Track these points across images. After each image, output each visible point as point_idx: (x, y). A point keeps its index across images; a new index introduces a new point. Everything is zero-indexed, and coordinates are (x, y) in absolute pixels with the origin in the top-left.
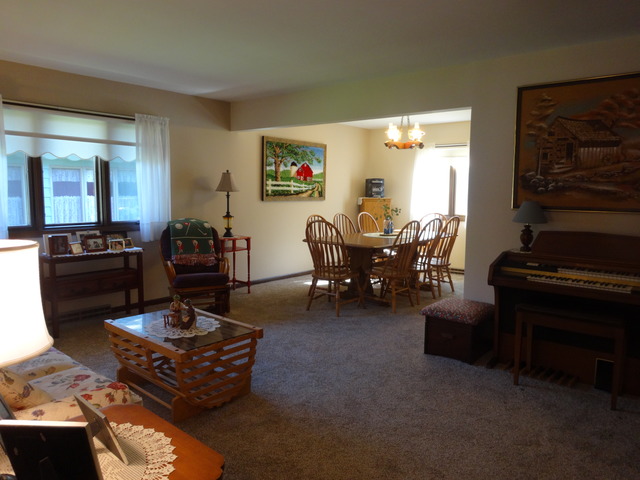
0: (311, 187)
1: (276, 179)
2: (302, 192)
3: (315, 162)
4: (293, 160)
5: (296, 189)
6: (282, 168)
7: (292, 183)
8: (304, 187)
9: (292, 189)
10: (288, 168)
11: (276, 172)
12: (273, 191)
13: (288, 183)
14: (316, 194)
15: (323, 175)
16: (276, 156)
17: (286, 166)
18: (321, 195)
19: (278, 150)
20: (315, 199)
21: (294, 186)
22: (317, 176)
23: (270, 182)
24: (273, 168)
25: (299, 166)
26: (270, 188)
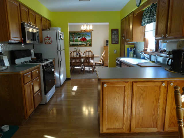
0: (86, 43)
1: (73, 41)
2: (83, 45)
3: (87, 36)
4: (79, 37)
5: (80, 44)
6: (75, 39)
7: (79, 42)
8: (83, 43)
9: (79, 44)
10: (77, 39)
11: (73, 40)
12: (72, 45)
13: (77, 42)
14: (88, 45)
15: (91, 40)
16: (73, 36)
17: (76, 38)
18: (90, 45)
19: (73, 35)
20: (87, 46)
21: (79, 43)
22: (88, 40)
23: (71, 42)
24: (72, 39)
25: (81, 38)
26: (71, 44)
